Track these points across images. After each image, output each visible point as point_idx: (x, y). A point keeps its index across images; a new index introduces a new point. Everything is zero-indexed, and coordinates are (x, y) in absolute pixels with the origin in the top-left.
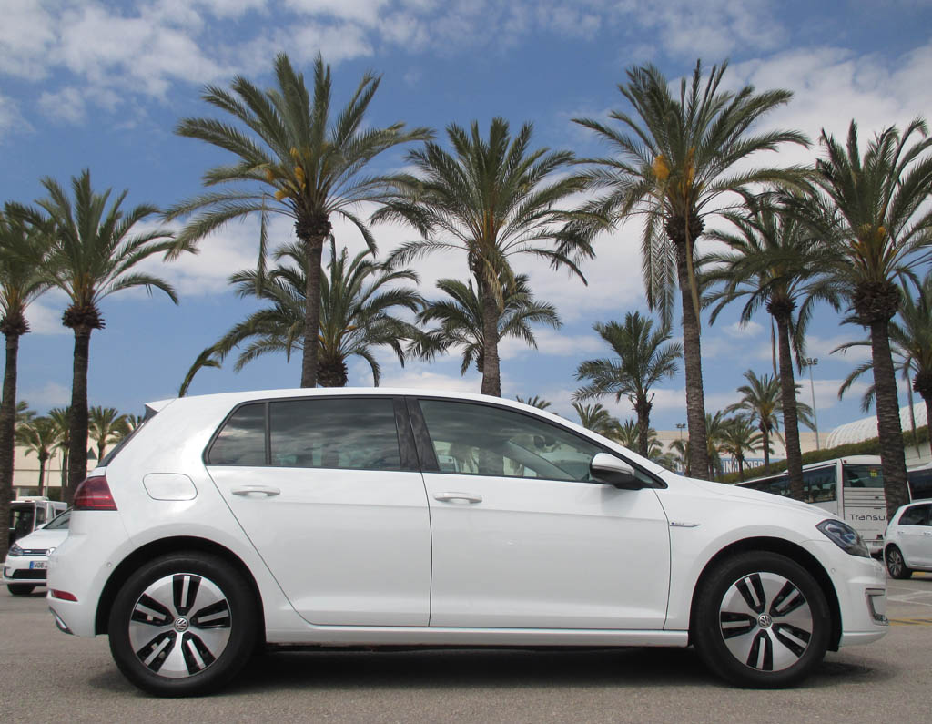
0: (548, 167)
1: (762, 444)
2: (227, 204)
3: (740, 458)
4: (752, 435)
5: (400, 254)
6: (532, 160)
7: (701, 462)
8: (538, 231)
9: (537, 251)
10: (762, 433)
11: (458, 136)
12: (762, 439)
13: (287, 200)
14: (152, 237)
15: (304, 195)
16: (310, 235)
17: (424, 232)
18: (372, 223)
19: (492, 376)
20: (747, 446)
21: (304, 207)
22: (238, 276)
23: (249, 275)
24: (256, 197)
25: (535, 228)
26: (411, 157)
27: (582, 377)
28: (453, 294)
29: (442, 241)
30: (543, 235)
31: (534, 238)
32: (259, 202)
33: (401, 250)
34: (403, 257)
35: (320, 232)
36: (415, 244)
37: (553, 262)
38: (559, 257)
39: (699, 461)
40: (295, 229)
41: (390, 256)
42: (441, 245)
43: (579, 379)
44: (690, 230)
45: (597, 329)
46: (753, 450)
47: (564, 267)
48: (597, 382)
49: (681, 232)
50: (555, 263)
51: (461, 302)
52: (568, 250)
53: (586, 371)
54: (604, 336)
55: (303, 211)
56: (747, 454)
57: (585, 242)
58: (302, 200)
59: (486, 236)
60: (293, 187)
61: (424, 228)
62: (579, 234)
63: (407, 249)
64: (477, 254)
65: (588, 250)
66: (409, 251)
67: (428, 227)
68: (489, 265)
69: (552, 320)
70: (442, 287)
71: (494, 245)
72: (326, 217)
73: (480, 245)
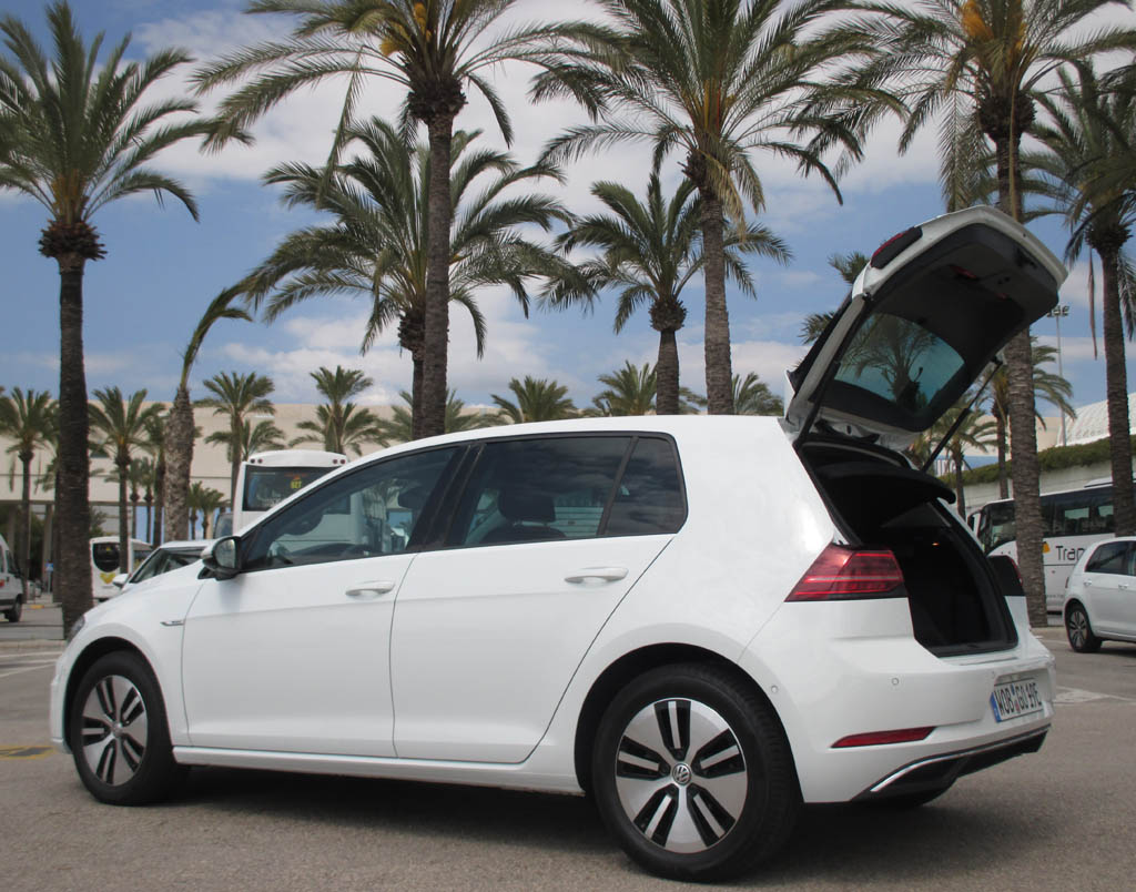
1: (995, 437)
2: (300, 61)
3: (958, 457)
4: (980, 421)
5: (561, 144)
9: (775, 145)
10: (995, 420)
12: (995, 428)
13: (397, 56)
14: (168, 109)
15: (424, 49)
16: (433, 114)
17: (593, 109)
18: (537, 96)
19: (720, 341)
20: (971, 439)
21: (424, 68)
22: (277, 172)
23: (292, 170)
24: (346, 51)
28: (616, 207)
31: (776, 125)
32: (350, 58)
33: (566, 139)
34: (567, 152)
36: (588, 130)
37: (801, 164)
38: (810, 158)
41: (547, 149)
42: (631, 133)
44: (1016, 118)
45: (836, 266)
46: (981, 445)
47: (815, 172)
49: (1005, 122)
50: (804, 166)
51: (627, 219)
52: (824, 144)
55: (421, 73)
56: (969, 451)
57: (850, 134)
58: (423, 56)
59: (709, 120)
60: (405, 35)
61: (593, 103)
62: (843, 121)
63: (575, 138)
64: (692, 148)
65: (854, 146)
66: (578, 141)
67: (599, 102)
68: (720, 167)
69: (775, 251)
70: (600, 196)
71: (720, 135)
72: (459, 86)
73: (696, 134)
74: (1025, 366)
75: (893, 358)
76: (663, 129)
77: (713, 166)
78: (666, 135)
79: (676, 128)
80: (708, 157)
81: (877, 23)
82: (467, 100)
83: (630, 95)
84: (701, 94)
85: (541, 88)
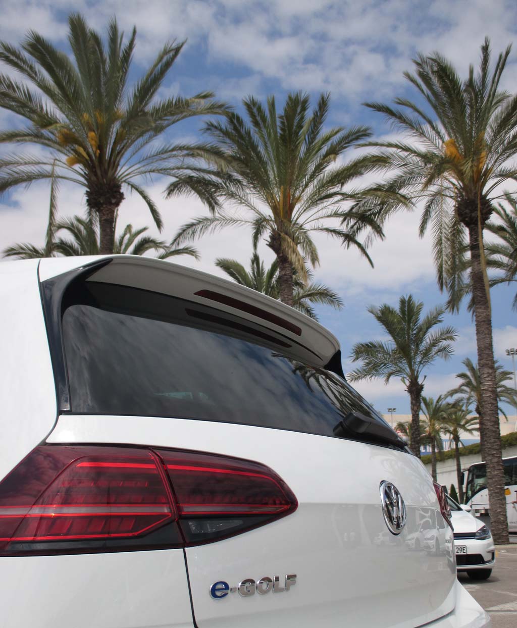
0: (346, 143)
1: (477, 426)
2: (15, 169)
3: (456, 439)
4: (469, 417)
5: (189, 229)
6: (327, 139)
7: (495, 442)
8: (332, 209)
9: (327, 230)
10: (477, 416)
11: (255, 110)
12: (478, 421)
13: (78, 167)
15: (97, 163)
16: (102, 204)
17: (212, 208)
18: (169, 194)
20: (463, 427)
21: (96, 175)
22: (12, 249)
23: (22, 249)
24: (45, 164)
25: (329, 206)
26: (208, 129)
27: (357, 358)
28: (232, 274)
29: (236, 217)
30: (336, 214)
31: (328, 216)
32: (48, 168)
33: (192, 225)
34: (193, 233)
35: (113, 201)
36: (206, 219)
37: (344, 242)
38: (350, 238)
39: (493, 440)
40: (85, 198)
41: (181, 231)
42: (234, 221)
43: (354, 361)
44: (481, 211)
45: (372, 312)
46: (470, 431)
47: (353, 247)
48: (368, 364)
49: (473, 215)
50: (346, 243)
52: (359, 229)
53: (361, 352)
54: (379, 319)
55: (94, 178)
56: (464, 435)
57: (375, 222)
58: (95, 167)
59: (283, 211)
60: (85, 154)
61: (212, 204)
62: (371, 214)
63: (198, 224)
64: (273, 230)
65: (378, 230)
66: (200, 226)
67: (216, 203)
68: (289, 240)
69: (332, 301)
70: (221, 267)
71: (291, 222)
72: (119, 187)
73: (276, 221)
74: (490, 371)
75: (408, 370)
76: (257, 221)
77: (284, 240)
78: (259, 225)
79: (265, 220)
80: (282, 234)
81: (392, 155)
82: (125, 196)
83: (232, 195)
84: (278, 196)
85: (172, 189)
